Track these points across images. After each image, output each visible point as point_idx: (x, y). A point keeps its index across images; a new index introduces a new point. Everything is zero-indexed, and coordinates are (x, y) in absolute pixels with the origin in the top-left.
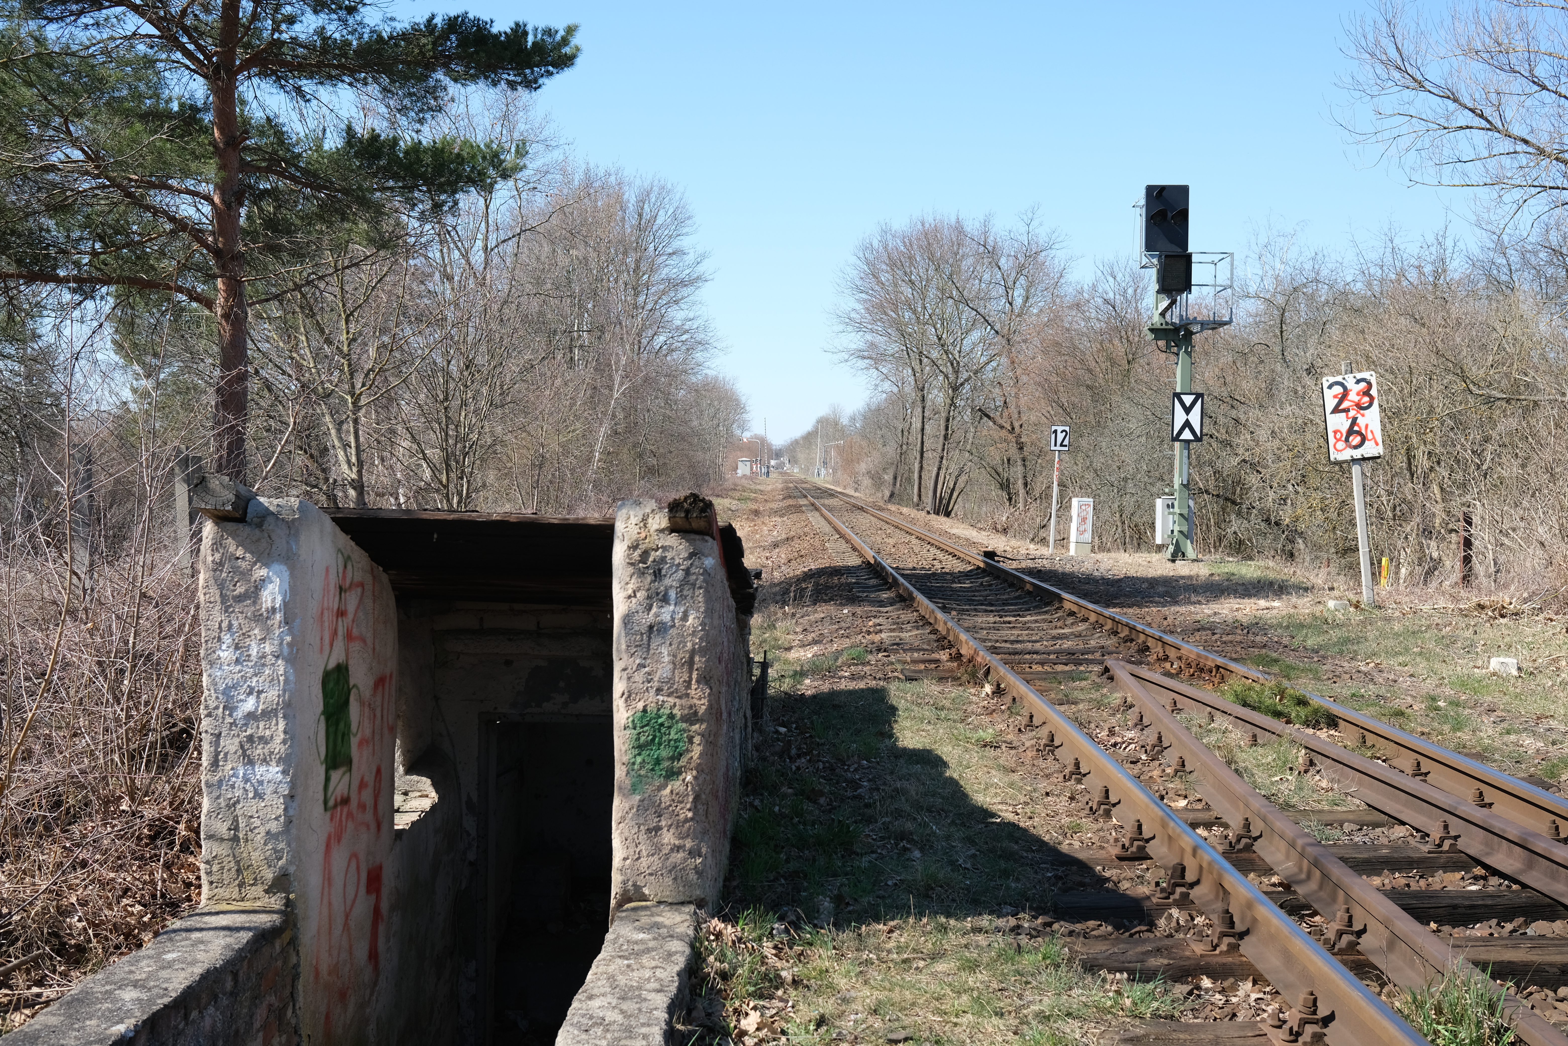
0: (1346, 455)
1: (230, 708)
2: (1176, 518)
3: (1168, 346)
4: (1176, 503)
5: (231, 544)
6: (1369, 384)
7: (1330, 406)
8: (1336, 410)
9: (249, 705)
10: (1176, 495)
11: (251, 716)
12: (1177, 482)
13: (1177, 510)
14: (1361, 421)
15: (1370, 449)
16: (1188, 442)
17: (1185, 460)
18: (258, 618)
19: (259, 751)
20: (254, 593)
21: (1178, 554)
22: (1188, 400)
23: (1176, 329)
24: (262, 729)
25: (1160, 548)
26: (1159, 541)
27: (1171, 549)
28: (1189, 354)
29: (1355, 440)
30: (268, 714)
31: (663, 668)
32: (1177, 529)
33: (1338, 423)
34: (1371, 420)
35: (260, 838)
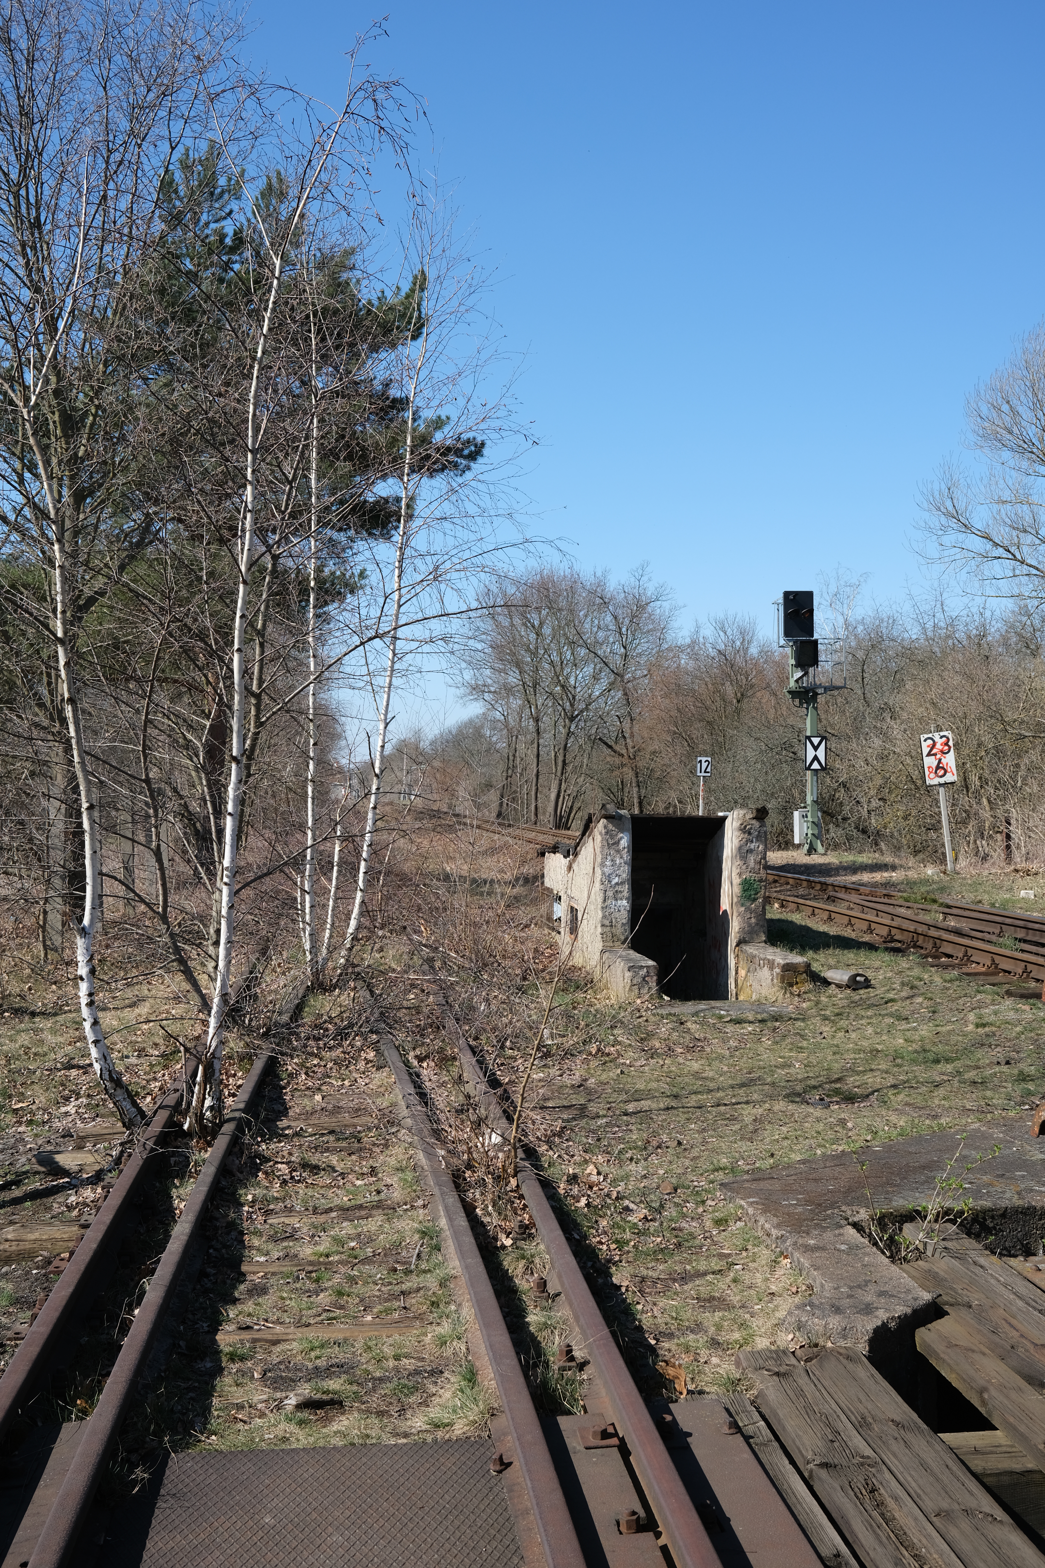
0: (936, 781)
1: (610, 882)
2: (810, 824)
3: (801, 704)
4: (809, 814)
5: (610, 827)
6: (948, 739)
7: (925, 751)
8: (929, 755)
9: (616, 880)
10: (809, 808)
11: (617, 884)
12: (809, 799)
13: (810, 819)
14: (943, 760)
15: (950, 778)
16: (816, 770)
17: (815, 783)
18: (618, 851)
19: (620, 895)
20: (617, 843)
21: (812, 850)
22: (816, 741)
23: (807, 691)
24: (619, 888)
25: (799, 846)
26: (797, 841)
27: (807, 847)
28: (816, 709)
29: (941, 772)
30: (622, 883)
31: (752, 863)
32: (810, 832)
33: (930, 762)
34: (950, 760)
35: (619, 926)
